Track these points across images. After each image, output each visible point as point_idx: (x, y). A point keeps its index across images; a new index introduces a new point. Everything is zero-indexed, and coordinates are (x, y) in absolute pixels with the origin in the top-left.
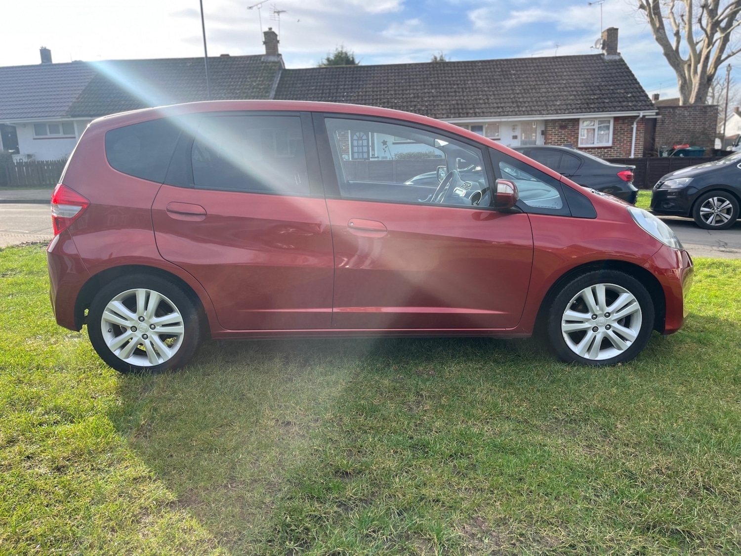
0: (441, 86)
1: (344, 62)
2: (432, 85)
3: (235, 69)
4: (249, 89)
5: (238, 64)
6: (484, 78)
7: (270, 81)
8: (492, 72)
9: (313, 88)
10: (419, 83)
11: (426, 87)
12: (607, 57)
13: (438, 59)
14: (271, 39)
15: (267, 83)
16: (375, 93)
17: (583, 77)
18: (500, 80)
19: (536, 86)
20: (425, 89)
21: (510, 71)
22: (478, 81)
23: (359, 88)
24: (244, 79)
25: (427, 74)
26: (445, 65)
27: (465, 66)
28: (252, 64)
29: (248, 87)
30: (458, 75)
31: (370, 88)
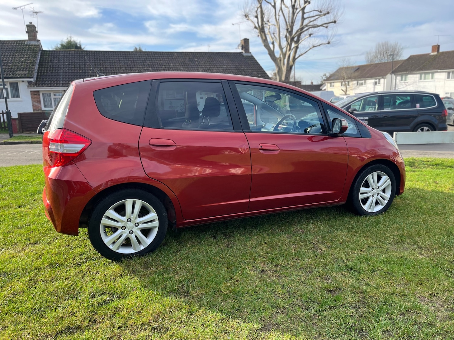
0: (155, 66)
1: (74, 48)
2: (149, 65)
3: (5, 49)
4: (19, 63)
5: (7, 46)
6: (180, 62)
7: (34, 58)
8: (184, 59)
9: (67, 64)
10: (140, 64)
11: (145, 66)
12: (245, 54)
13: (138, 49)
14: (31, 30)
15: (32, 59)
16: (112, 69)
17: (234, 64)
18: (189, 64)
19: (211, 69)
20: (145, 67)
21: (194, 59)
22: (176, 64)
23: (100, 65)
24: (14, 56)
25: (144, 59)
26: (155, 53)
27: (167, 55)
28: (18, 46)
29: (17, 61)
30: (164, 60)
31: (108, 65)
